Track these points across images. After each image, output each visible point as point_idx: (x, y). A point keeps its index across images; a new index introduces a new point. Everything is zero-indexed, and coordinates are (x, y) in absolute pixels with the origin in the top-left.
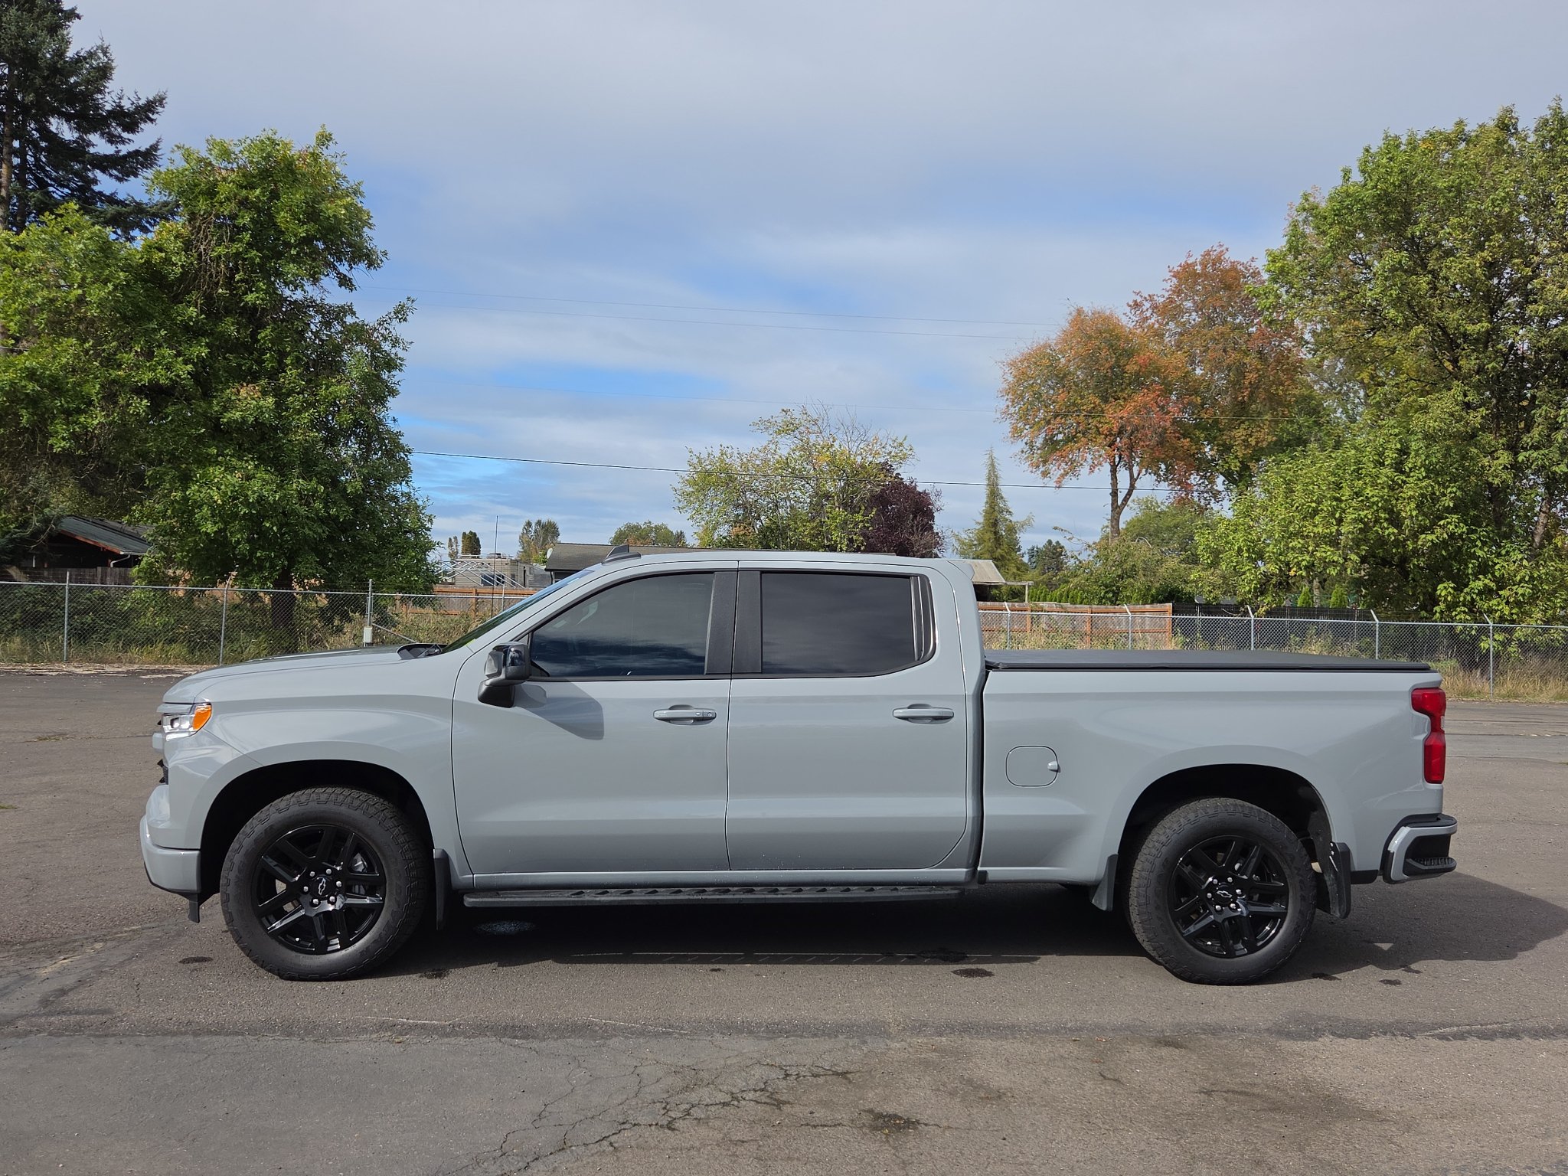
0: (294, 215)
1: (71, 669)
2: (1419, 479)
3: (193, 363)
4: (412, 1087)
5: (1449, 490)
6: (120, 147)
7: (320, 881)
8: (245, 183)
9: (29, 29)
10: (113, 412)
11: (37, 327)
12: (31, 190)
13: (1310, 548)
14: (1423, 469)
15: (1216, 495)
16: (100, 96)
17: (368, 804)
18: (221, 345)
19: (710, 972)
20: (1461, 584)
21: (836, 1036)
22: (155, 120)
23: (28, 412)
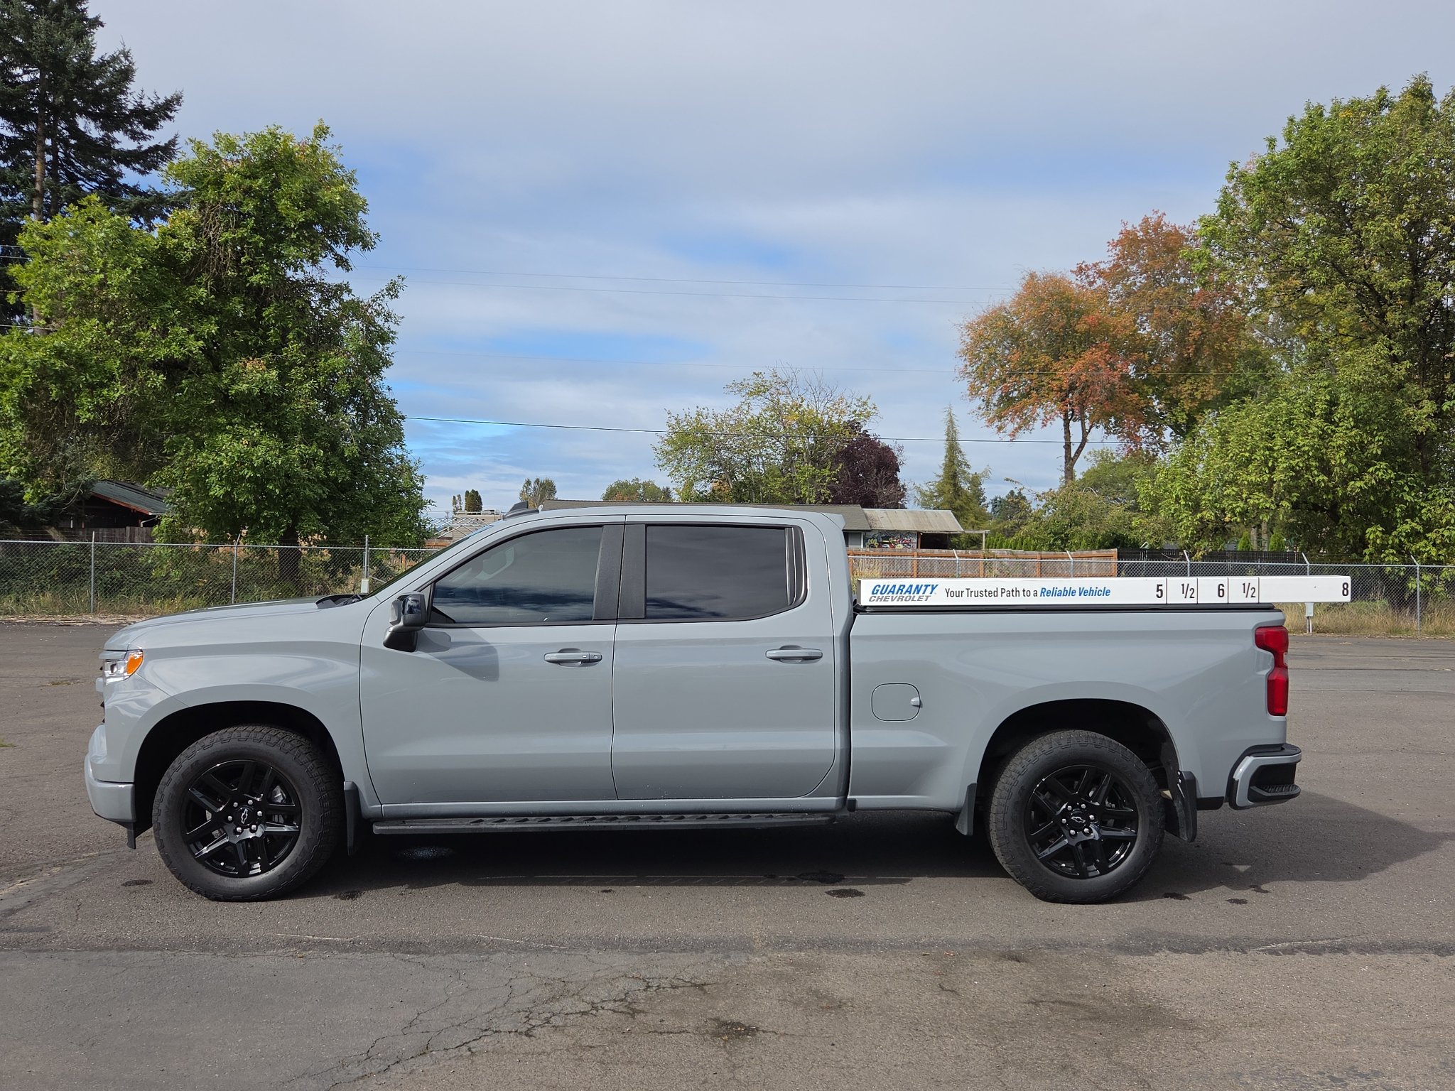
0: (294, 203)
1: (98, 620)
2: (1348, 429)
3: (205, 340)
4: (302, 997)
5: (1377, 438)
6: (142, 143)
7: (243, 810)
8: (249, 174)
9: (57, 36)
10: (133, 386)
11: (65, 310)
12: (63, 184)
13: (1244, 496)
14: (1351, 419)
15: (1164, 447)
16: (123, 97)
17: (285, 741)
18: (230, 323)
19: (600, 893)
20: (1389, 526)
21: (703, 951)
22: (173, 118)
23: (56, 387)
